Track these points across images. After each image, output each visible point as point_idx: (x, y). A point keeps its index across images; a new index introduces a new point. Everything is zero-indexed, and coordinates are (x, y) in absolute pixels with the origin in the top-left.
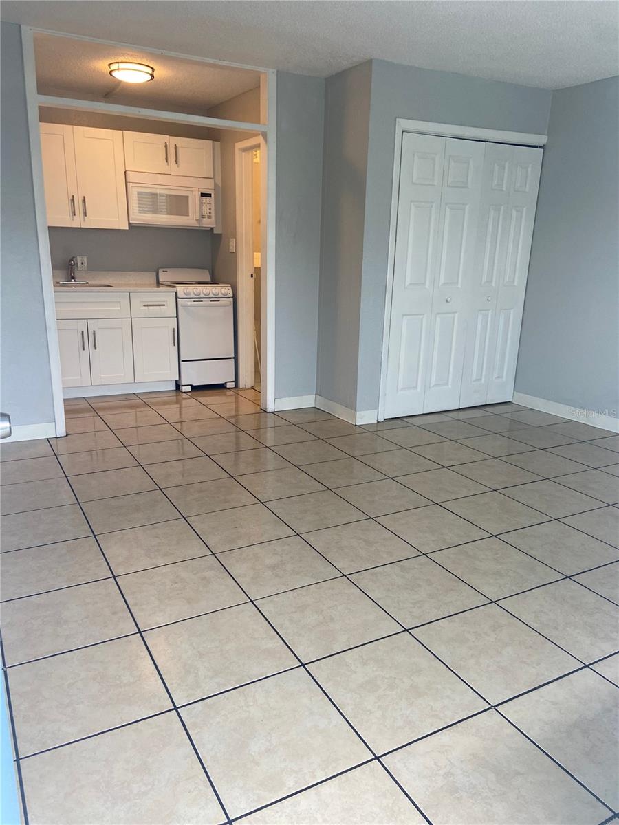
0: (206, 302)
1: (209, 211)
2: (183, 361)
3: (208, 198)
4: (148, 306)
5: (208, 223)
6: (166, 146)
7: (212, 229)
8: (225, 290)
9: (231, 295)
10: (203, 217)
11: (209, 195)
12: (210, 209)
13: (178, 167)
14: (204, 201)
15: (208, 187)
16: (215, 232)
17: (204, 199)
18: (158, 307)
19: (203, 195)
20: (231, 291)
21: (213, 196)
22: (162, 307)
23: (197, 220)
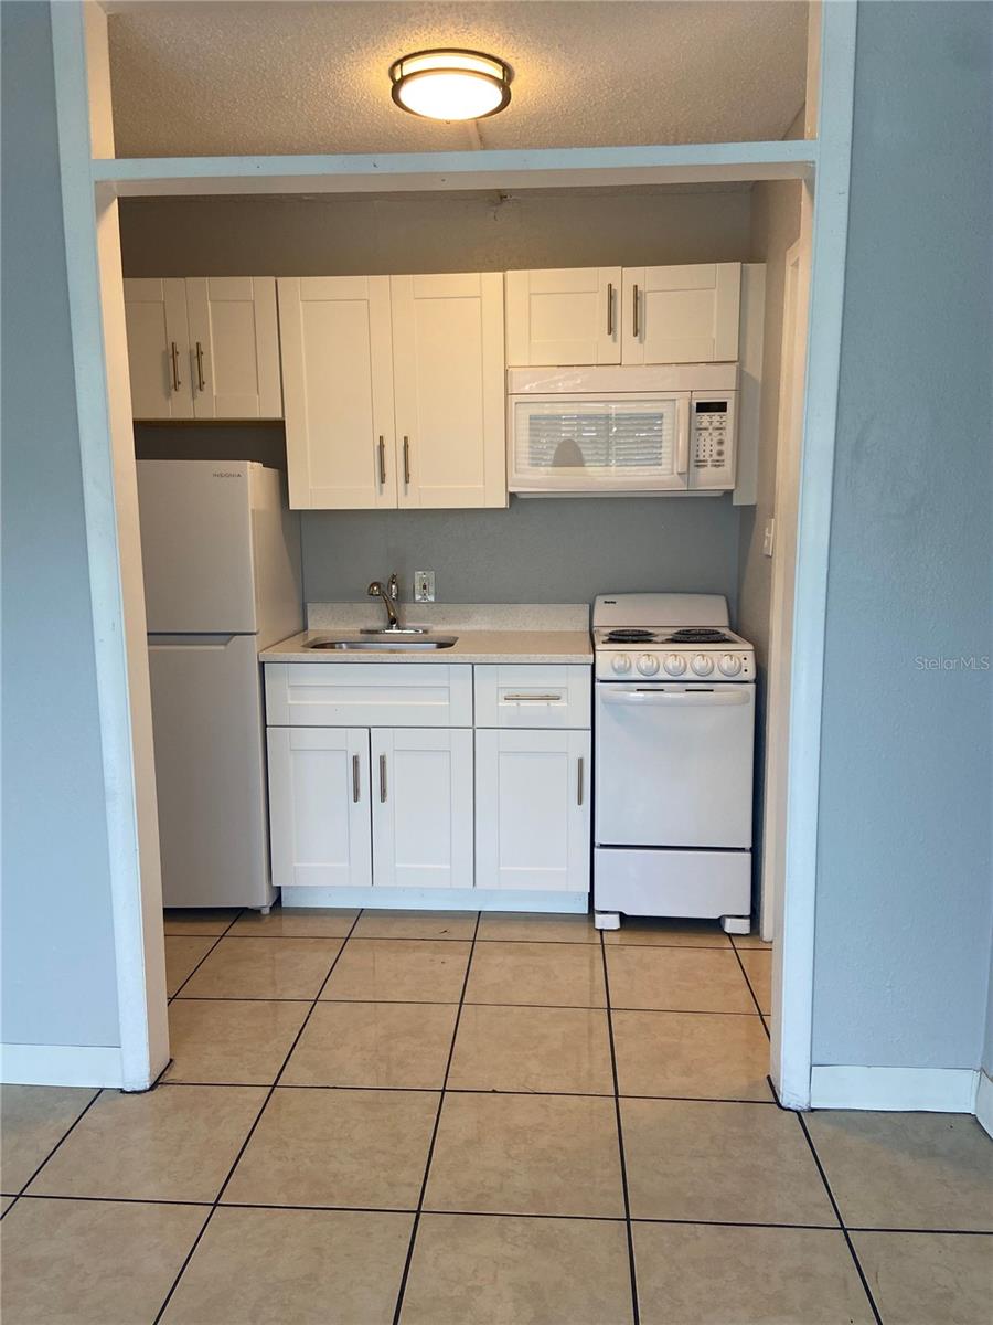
0: (673, 694)
1: (718, 448)
2: (603, 846)
3: (716, 416)
4: (518, 698)
5: (713, 479)
6: (611, 297)
7: (729, 494)
8: (733, 660)
9: (751, 675)
10: (700, 464)
11: (721, 407)
12: (721, 443)
13: (641, 341)
14: (705, 425)
15: (720, 385)
16: (737, 501)
17: (705, 417)
18: (543, 703)
19: (703, 407)
20: (750, 665)
21: (730, 407)
22: (552, 703)
23: (679, 474)
